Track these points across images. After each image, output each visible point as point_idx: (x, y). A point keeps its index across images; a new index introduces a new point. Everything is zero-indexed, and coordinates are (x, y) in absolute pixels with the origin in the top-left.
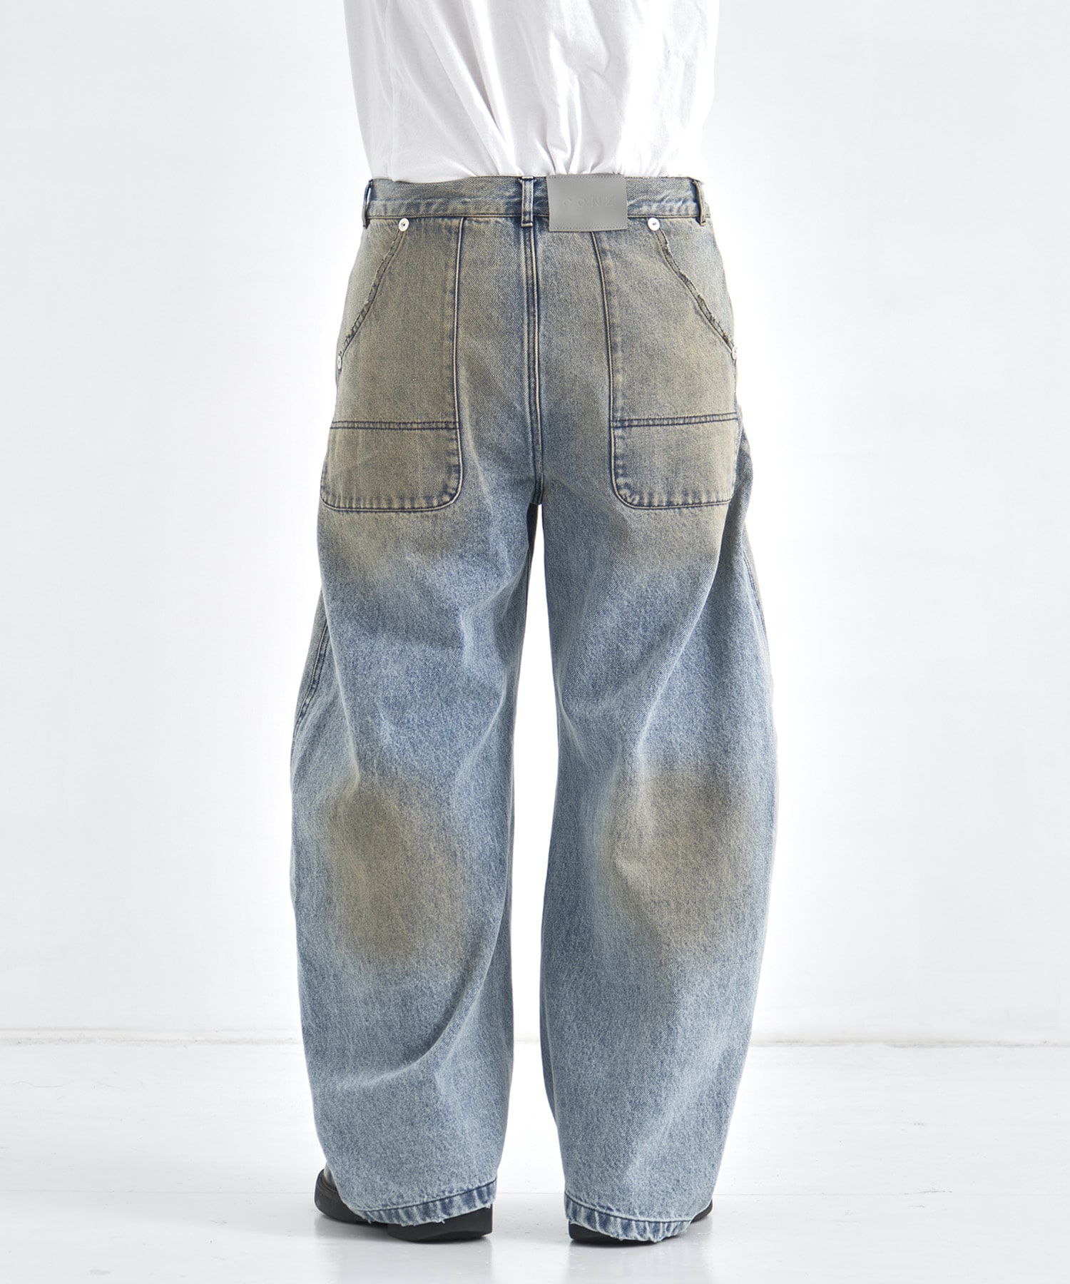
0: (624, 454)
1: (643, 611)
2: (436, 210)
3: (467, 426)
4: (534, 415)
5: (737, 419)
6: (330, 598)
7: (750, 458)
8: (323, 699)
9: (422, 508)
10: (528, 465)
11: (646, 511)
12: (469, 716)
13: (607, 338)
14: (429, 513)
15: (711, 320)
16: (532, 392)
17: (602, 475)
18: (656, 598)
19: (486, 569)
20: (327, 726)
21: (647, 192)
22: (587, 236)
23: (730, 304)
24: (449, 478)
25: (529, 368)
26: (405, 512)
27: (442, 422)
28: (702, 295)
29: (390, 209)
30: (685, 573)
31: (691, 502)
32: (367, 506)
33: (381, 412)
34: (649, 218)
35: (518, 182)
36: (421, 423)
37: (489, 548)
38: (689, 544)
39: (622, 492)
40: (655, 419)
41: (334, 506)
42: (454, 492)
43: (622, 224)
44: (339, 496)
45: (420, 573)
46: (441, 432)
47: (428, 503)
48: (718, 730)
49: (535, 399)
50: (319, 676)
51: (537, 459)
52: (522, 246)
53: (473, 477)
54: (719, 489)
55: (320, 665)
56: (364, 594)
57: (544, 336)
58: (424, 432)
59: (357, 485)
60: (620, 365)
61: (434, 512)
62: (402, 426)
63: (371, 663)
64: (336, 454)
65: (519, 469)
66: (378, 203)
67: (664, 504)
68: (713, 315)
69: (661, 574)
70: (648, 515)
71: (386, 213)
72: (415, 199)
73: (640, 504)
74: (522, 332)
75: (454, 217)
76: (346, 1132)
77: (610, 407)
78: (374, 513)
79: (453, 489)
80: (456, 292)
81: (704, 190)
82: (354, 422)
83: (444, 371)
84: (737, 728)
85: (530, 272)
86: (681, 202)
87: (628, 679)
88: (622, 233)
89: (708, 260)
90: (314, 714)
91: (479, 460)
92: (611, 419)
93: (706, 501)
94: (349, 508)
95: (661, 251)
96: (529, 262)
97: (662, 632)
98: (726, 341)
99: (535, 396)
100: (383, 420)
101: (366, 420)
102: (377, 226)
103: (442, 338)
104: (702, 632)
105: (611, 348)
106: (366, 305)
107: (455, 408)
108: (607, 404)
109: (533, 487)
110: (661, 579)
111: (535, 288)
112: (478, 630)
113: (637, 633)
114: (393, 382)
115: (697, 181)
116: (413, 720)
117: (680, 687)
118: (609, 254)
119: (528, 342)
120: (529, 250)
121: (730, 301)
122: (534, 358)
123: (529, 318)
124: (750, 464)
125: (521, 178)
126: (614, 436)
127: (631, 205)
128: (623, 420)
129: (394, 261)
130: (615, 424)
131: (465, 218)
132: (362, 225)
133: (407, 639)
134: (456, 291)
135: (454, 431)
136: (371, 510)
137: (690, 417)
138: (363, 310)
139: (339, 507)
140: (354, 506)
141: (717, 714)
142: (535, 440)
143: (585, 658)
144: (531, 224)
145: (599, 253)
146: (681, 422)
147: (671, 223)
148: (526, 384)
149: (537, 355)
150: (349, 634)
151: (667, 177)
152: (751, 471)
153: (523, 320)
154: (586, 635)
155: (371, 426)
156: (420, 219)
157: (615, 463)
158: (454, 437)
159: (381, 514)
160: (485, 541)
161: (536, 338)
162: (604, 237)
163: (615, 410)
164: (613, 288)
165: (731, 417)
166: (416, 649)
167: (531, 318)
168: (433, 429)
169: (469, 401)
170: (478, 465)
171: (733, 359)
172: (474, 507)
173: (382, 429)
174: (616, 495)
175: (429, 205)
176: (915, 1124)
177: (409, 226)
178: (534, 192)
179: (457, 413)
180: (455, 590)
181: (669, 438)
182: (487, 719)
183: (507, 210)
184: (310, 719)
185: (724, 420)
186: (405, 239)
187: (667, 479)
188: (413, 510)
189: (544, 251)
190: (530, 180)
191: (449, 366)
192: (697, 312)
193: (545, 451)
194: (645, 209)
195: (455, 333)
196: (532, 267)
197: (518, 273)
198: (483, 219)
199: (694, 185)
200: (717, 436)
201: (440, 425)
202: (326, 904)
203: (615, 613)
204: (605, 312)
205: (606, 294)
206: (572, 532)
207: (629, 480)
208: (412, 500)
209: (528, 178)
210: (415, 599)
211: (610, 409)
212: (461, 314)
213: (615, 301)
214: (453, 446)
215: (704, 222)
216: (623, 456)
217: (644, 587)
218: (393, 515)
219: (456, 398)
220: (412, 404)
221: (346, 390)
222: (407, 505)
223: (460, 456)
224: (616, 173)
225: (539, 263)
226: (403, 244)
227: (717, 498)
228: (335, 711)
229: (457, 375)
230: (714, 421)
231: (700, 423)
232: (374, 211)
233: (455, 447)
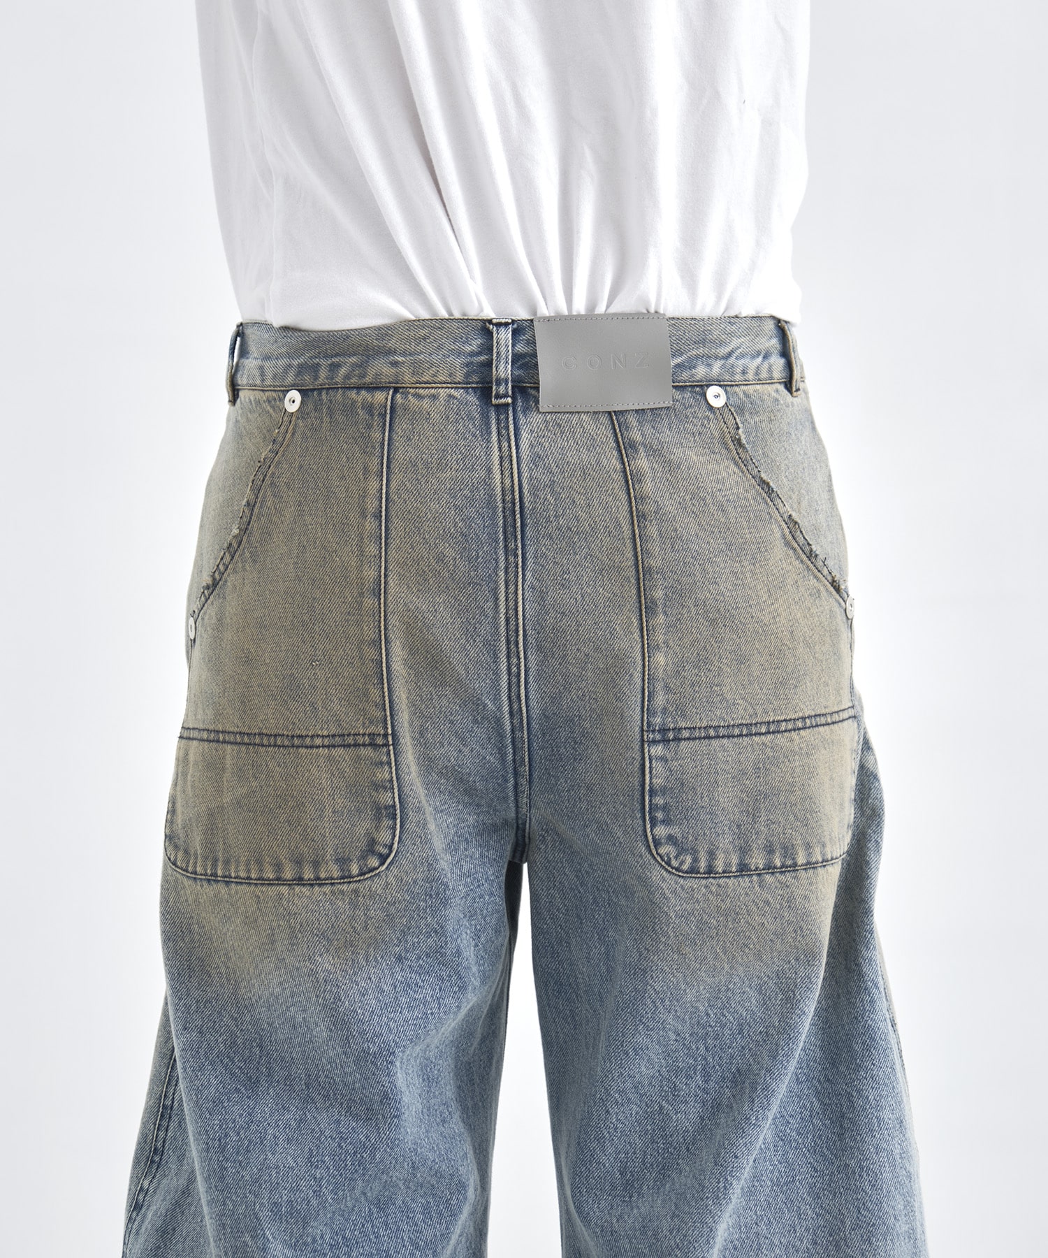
0: (665, 787)
1: (702, 1047)
2: (347, 377)
3: (407, 741)
4: (517, 717)
5: (855, 717)
6: (180, 1027)
7: (878, 780)
8: (170, 1182)
9: (332, 879)
10: (505, 799)
11: (704, 882)
12: (416, 1225)
13: (639, 591)
14: (345, 887)
15: (811, 555)
16: (514, 680)
17: (629, 821)
18: (723, 1026)
19: (441, 979)
20: (178, 1230)
21: (703, 342)
22: (604, 420)
23: (841, 525)
24: (377, 828)
25: (508, 642)
26: (304, 885)
27: (364, 735)
28: (794, 515)
29: (269, 375)
30: (771, 983)
31: (779, 864)
32: (242, 874)
33: (261, 717)
34: (708, 386)
35: (486, 328)
36: (328, 736)
37: (446, 944)
38: (775, 934)
39: (663, 850)
40: (719, 726)
41: (187, 871)
42: (386, 851)
43: (661, 397)
44: (196, 854)
45: (331, 991)
46: (363, 751)
47: (342, 870)
48: (837, 1247)
49: (519, 691)
50: (164, 1142)
51: (521, 788)
52: (494, 438)
53: (418, 826)
54: (827, 839)
55: (165, 1123)
56: (236, 1019)
57: (533, 588)
58: (335, 752)
59: (224, 838)
60: (660, 638)
61: (353, 886)
62: (296, 741)
63: (250, 1142)
64: (189, 783)
65: (490, 806)
66: (251, 364)
67: (734, 869)
68: (814, 548)
69: (731, 986)
70: (706, 887)
71: (263, 380)
72: (311, 358)
73: (693, 870)
74: (496, 582)
75: (377, 388)
77: (643, 707)
78: (253, 887)
79: (385, 846)
80: (383, 516)
81: (797, 336)
82: (218, 732)
83: (366, 649)
84: (870, 1243)
85: (508, 482)
86: (760, 359)
87: (680, 1162)
88: (663, 413)
89: (806, 454)
90: (157, 1207)
91: (427, 796)
92: (645, 728)
93: (804, 861)
94: (211, 875)
95: (730, 442)
96: (506, 465)
97: (734, 1081)
98: (838, 589)
99: (519, 687)
100: (265, 731)
101: (236, 730)
102: (250, 402)
103: (361, 594)
104: (808, 1077)
105: (646, 609)
106: (235, 537)
107: (385, 710)
108: (639, 704)
109: (513, 835)
110: (730, 994)
111: (517, 508)
112: (429, 1080)
113: (693, 1085)
114: (280, 668)
115: (786, 322)
116: (322, 1236)
117: (772, 1172)
118: (641, 449)
119: (507, 600)
120: (505, 444)
121: (841, 520)
122: (517, 625)
123: (506, 559)
124: (880, 790)
125: (490, 321)
126: (650, 756)
127: (678, 366)
128: (664, 730)
129: (279, 463)
130: (651, 736)
131: (396, 390)
132: (227, 400)
133: (307, 1100)
134: (383, 514)
135: (385, 750)
136: (248, 881)
137: (778, 721)
138: (230, 544)
139: (195, 873)
140: (220, 873)
141: (836, 1218)
142: (518, 758)
143: (608, 1128)
144: (509, 400)
145: (625, 449)
146: (763, 730)
147: (744, 393)
148: (504, 667)
149: (521, 621)
150: (212, 1090)
151: (737, 317)
152: (881, 801)
153: (497, 561)
154: (606, 1089)
155: (246, 739)
156: (320, 390)
157: (650, 801)
158: (385, 759)
159: (264, 889)
160: (440, 931)
161: (520, 592)
162: (632, 420)
163: (651, 713)
164: (649, 508)
165: (845, 715)
166: (323, 1118)
167: (511, 559)
168: (349, 746)
169: (408, 698)
170: (426, 805)
171: (847, 618)
172: (421, 876)
173: (263, 745)
174: (652, 855)
175: (334, 367)
177: (302, 402)
178: (513, 346)
179: (389, 718)
180: (390, 1019)
181: (742, 758)
182: (447, 1227)
183: (467, 375)
184: (149, 1216)
185: (833, 723)
186: (296, 425)
187: (739, 826)
188: (318, 881)
189: (532, 446)
190: (506, 324)
191: (374, 641)
192: (787, 544)
193: (535, 775)
194: (701, 371)
195: (382, 586)
196: (512, 473)
197: (487, 482)
198: (426, 392)
199: (781, 329)
200: (823, 751)
201: (360, 740)
203: (655, 1052)
204: (635, 548)
205: (638, 517)
206: (578, 916)
207: (675, 831)
208: (316, 864)
209: (503, 321)
210: (321, 1032)
211: (643, 712)
212: (393, 553)
213: (652, 530)
214: (383, 774)
215: (798, 390)
216: (664, 790)
217: (701, 1008)
218: (284, 890)
219: (386, 694)
220: (312, 704)
221: (203, 677)
222: (308, 874)
223: (396, 790)
224: (652, 311)
225: (523, 465)
226: (293, 434)
227: (823, 855)
228: (190, 1204)
229: (387, 655)
230: (817, 726)
231: (795, 730)
232: (245, 376)
233: (387, 776)
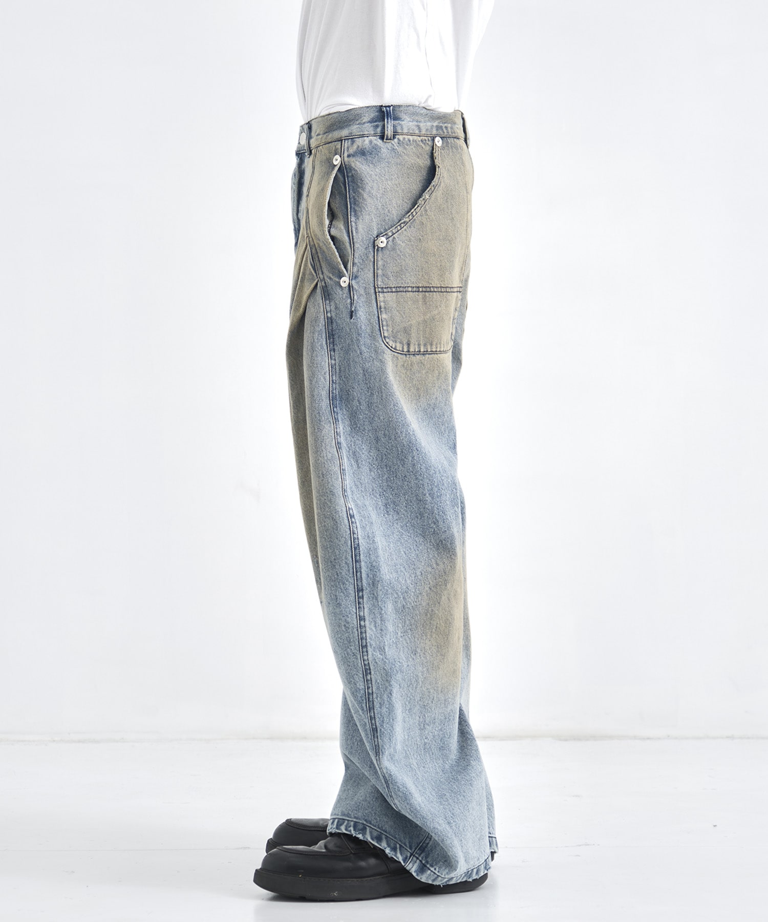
41: (403, 351)
76: (452, 822)
140: (422, 350)
176: (574, 796)
202: (412, 655)
